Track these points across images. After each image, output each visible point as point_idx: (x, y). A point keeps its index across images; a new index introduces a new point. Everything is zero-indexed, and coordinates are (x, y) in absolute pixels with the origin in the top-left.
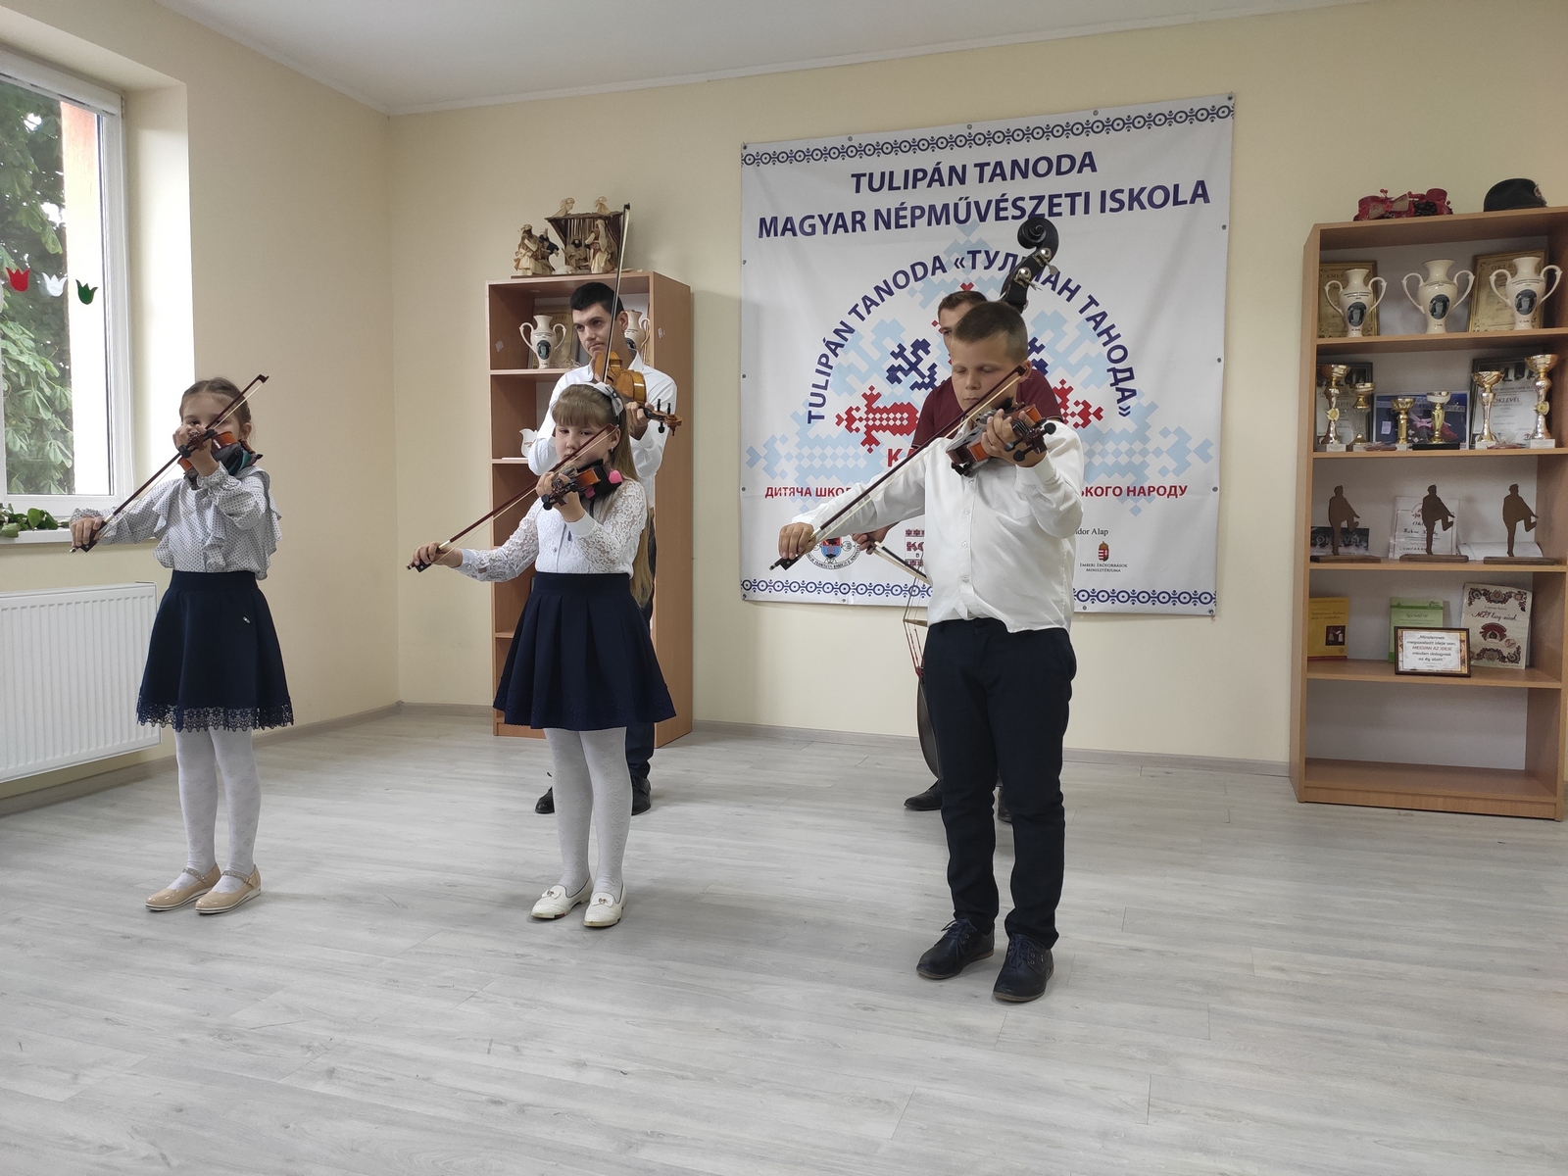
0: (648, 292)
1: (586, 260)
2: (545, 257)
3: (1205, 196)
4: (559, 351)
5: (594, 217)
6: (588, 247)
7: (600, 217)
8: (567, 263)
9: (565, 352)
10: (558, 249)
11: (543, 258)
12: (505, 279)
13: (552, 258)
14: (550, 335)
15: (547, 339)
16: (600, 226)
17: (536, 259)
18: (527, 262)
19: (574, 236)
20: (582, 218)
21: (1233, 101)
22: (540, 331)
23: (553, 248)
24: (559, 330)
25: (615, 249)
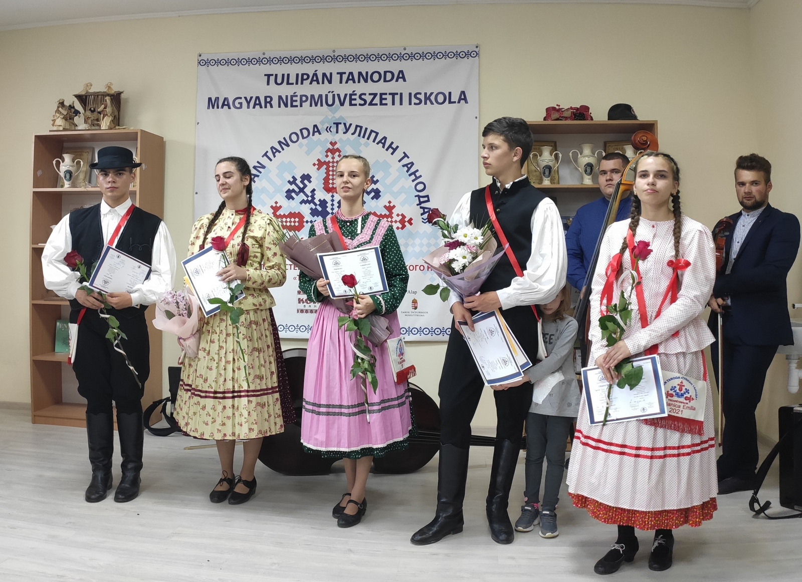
0: (137, 140)
1: (98, 120)
2: (72, 118)
3: (465, 99)
4: (78, 176)
5: (104, 95)
6: (100, 113)
7: (108, 95)
8: (86, 122)
9: (82, 176)
10: (80, 113)
11: (70, 119)
12: (46, 133)
13: (76, 119)
14: (73, 166)
15: (71, 169)
16: (107, 100)
17: (66, 120)
18: (60, 122)
19: (91, 106)
20: (96, 95)
21: (478, 48)
22: (67, 163)
23: (77, 113)
24: (78, 163)
25: (116, 113)
